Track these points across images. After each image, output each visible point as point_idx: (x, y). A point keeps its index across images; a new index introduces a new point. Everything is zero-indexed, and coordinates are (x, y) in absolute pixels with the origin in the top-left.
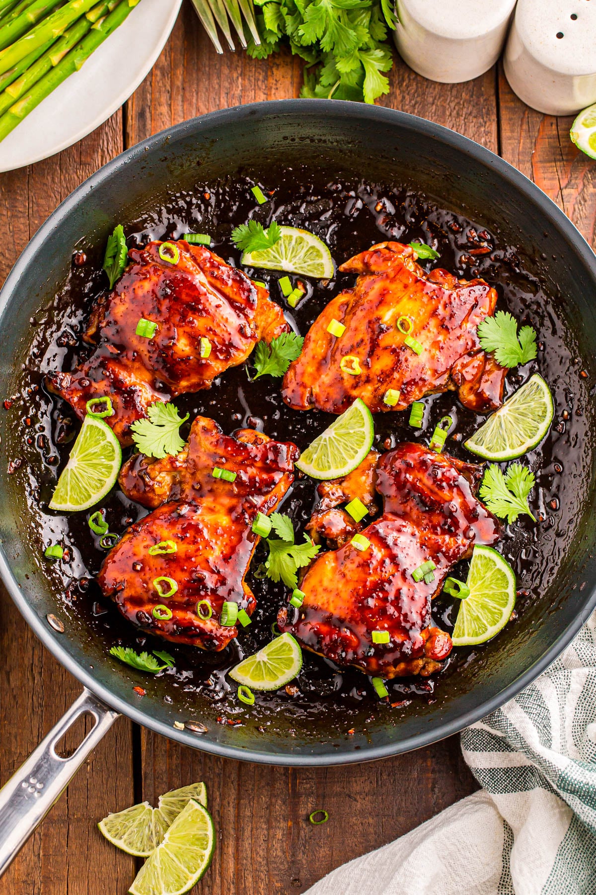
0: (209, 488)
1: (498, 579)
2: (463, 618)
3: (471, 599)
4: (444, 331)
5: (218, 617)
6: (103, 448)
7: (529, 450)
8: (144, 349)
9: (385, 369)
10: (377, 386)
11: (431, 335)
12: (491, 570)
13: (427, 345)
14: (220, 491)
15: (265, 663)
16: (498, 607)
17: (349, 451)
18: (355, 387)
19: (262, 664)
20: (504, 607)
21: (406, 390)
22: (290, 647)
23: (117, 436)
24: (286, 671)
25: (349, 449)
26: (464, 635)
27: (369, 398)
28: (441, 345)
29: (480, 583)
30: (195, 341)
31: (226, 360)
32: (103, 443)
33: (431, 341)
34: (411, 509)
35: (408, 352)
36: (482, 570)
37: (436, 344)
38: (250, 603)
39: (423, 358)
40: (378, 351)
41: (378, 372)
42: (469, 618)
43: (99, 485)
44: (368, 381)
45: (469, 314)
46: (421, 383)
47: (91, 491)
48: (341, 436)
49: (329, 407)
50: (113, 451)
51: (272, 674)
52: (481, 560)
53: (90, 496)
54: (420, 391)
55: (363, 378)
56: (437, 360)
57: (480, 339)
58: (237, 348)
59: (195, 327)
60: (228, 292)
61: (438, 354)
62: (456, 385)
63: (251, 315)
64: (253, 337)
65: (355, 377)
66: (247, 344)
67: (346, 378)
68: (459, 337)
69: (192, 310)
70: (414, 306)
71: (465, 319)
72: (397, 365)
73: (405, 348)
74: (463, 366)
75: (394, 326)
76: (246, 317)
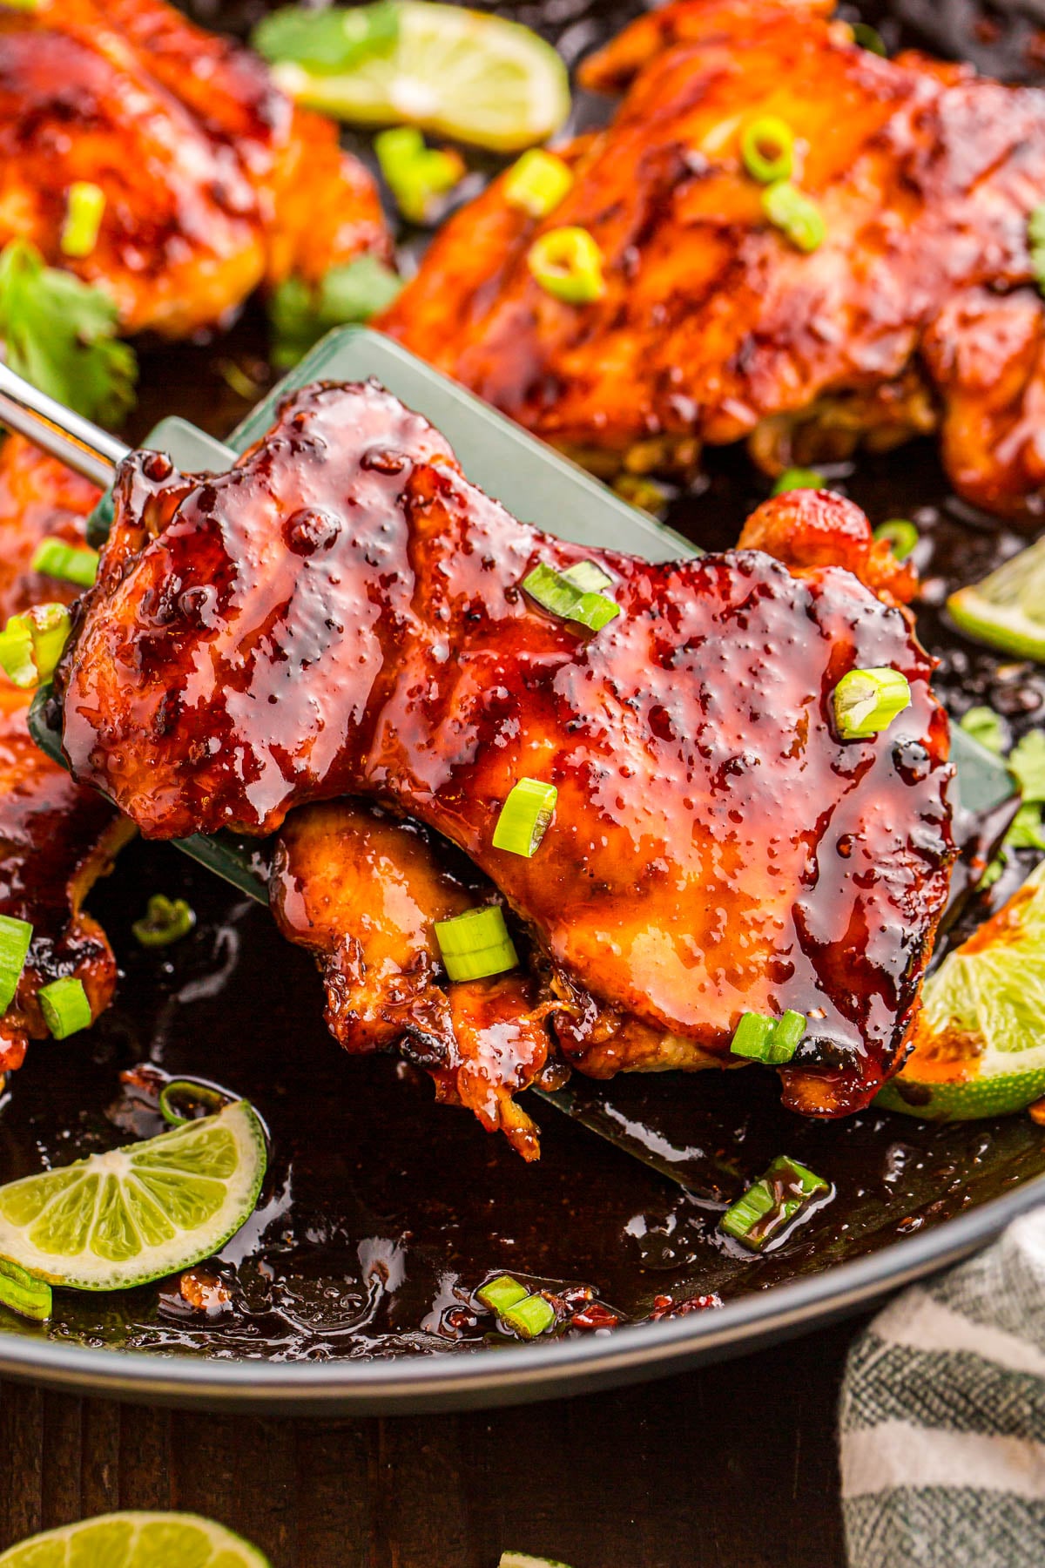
4: (907, 199)
13: (844, 234)
18: (575, 342)
28: (890, 239)
31: (152, 273)
33: (859, 223)
35: (771, 242)
37: (873, 236)
40: (667, 233)
41: (663, 295)
44: (623, 320)
45: (997, 165)
46: (807, 347)
54: (804, 376)
56: (874, 285)
57: (1030, 244)
58: (194, 244)
59: (57, 160)
60: (195, 91)
61: (878, 267)
62: (938, 404)
63: (259, 160)
64: (252, 218)
65: (582, 308)
66: (233, 238)
67: (549, 311)
68: (960, 228)
69: (62, 112)
70: (814, 113)
71: (983, 176)
72: (729, 275)
73: (765, 226)
74: (966, 321)
75: (732, 165)
76: (242, 164)
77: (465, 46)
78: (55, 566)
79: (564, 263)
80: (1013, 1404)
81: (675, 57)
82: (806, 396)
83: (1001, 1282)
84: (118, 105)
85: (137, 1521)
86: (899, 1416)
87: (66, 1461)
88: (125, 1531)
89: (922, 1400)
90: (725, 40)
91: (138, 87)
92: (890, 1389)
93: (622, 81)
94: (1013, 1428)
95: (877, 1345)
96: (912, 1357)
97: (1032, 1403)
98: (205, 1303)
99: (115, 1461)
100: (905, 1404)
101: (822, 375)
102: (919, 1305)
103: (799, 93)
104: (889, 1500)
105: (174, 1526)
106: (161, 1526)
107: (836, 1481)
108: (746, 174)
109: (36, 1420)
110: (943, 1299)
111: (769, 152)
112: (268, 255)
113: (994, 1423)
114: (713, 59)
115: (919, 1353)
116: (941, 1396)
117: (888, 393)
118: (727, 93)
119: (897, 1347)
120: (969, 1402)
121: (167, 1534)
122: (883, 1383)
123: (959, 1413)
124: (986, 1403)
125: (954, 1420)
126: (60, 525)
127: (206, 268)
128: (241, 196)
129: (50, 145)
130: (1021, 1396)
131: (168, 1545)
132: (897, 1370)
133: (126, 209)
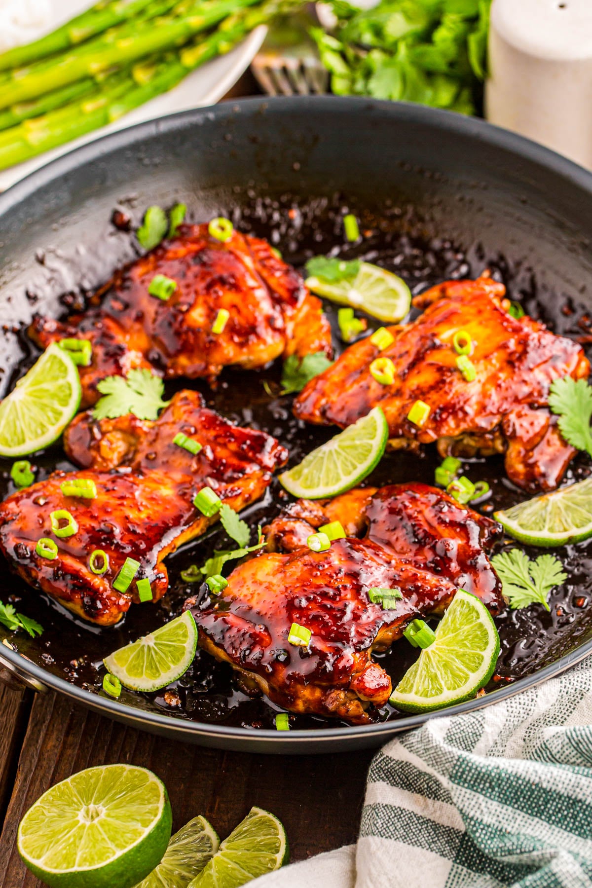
0: (165, 459)
1: (476, 636)
2: (416, 672)
3: (433, 652)
4: (509, 369)
5: (111, 577)
6: (61, 388)
7: (570, 540)
8: (150, 309)
9: (423, 385)
10: (407, 402)
11: (492, 370)
12: (471, 622)
13: (483, 377)
14: (176, 464)
15: (149, 648)
16: (466, 670)
17: (347, 466)
18: (380, 398)
19: (146, 649)
20: (473, 671)
21: (440, 416)
22: (186, 631)
23: (83, 386)
24: (172, 666)
25: (349, 464)
26: (410, 691)
27: (393, 414)
28: (499, 382)
29: (451, 635)
30: (212, 315)
31: (242, 345)
32: (61, 382)
33: (490, 374)
34: (397, 539)
35: (456, 376)
36: (459, 619)
37: (493, 379)
38: (159, 579)
39: (474, 391)
40: (421, 366)
41: (414, 387)
42: (424, 673)
43: (39, 431)
44: (399, 393)
45: (545, 362)
46: (460, 415)
47: (28, 435)
48: (343, 448)
49: (342, 418)
50: (70, 395)
51: (154, 669)
52: (462, 607)
53: (24, 441)
54: (458, 426)
55: (393, 391)
56: (490, 396)
57: (550, 392)
58: (258, 337)
59: (218, 298)
60: (273, 282)
61: (493, 391)
62: (505, 443)
63: (289, 312)
64: (282, 332)
65: (385, 387)
66: (273, 337)
67: (374, 386)
68: (525, 382)
69: (222, 281)
70: (483, 332)
71: (538, 365)
72: (439, 385)
73: (454, 370)
74: (519, 416)
75: (449, 345)
76: (283, 312)
77: (380, 280)
78: (180, 443)
79: (382, 370)
80: (421, 784)
81: (442, 302)
82: (457, 432)
83: (419, 739)
84: (245, 282)
85: (128, 767)
86: (384, 780)
87: (116, 749)
88: (123, 770)
89: (393, 776)
90: (461, 300)
91: (252, 277)
92: (383, 771)
93: (425, 305)
94: (420, 791)
95: (381, 755)
96: (392, 761)
97: (427, 784)
98: (171, 703)
99: (132, 752)
100: (387, 777)
101: (463, 426)
102: (395, 744)
103: (480, 323)
104: (375, 808)
105: (139, 771)
106: (135, 770)
107: (363, 800)
108: (453, 349)
109: (110, 733)
110: (402, 742)
111: (462, 343)
112: (286, 345)
113: (415, 788)
114: (454, 306)
115: (394, 760)
116: (399, 776)
117: (488, 436)
118: (455, 319)
119: (387, 757)
120: (408, 780)
121: (136, 773)
122: (382, 768)
123: (403, 783)
124: (413, 781)
125: (401, 785)
126: (186, 428)
127: (262, 347)
128: (279, 323)
129: (216, 292)
130: (425, 781)
131: (136, 777)
132: (387, 765)
133: (237, 319)
